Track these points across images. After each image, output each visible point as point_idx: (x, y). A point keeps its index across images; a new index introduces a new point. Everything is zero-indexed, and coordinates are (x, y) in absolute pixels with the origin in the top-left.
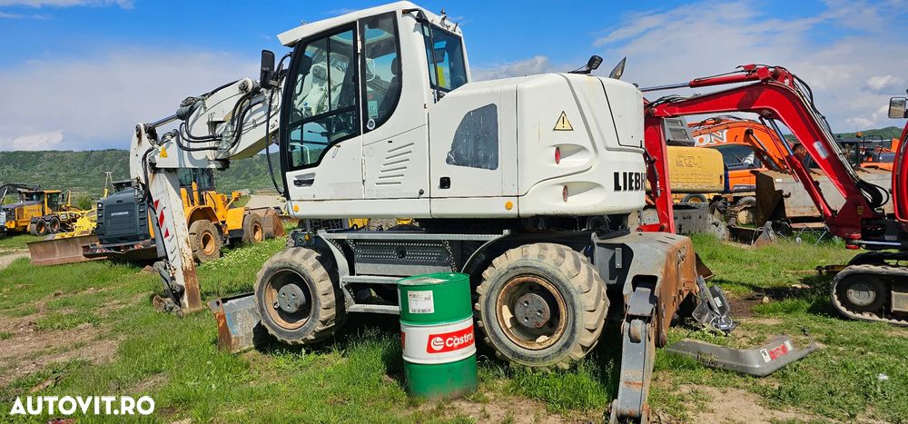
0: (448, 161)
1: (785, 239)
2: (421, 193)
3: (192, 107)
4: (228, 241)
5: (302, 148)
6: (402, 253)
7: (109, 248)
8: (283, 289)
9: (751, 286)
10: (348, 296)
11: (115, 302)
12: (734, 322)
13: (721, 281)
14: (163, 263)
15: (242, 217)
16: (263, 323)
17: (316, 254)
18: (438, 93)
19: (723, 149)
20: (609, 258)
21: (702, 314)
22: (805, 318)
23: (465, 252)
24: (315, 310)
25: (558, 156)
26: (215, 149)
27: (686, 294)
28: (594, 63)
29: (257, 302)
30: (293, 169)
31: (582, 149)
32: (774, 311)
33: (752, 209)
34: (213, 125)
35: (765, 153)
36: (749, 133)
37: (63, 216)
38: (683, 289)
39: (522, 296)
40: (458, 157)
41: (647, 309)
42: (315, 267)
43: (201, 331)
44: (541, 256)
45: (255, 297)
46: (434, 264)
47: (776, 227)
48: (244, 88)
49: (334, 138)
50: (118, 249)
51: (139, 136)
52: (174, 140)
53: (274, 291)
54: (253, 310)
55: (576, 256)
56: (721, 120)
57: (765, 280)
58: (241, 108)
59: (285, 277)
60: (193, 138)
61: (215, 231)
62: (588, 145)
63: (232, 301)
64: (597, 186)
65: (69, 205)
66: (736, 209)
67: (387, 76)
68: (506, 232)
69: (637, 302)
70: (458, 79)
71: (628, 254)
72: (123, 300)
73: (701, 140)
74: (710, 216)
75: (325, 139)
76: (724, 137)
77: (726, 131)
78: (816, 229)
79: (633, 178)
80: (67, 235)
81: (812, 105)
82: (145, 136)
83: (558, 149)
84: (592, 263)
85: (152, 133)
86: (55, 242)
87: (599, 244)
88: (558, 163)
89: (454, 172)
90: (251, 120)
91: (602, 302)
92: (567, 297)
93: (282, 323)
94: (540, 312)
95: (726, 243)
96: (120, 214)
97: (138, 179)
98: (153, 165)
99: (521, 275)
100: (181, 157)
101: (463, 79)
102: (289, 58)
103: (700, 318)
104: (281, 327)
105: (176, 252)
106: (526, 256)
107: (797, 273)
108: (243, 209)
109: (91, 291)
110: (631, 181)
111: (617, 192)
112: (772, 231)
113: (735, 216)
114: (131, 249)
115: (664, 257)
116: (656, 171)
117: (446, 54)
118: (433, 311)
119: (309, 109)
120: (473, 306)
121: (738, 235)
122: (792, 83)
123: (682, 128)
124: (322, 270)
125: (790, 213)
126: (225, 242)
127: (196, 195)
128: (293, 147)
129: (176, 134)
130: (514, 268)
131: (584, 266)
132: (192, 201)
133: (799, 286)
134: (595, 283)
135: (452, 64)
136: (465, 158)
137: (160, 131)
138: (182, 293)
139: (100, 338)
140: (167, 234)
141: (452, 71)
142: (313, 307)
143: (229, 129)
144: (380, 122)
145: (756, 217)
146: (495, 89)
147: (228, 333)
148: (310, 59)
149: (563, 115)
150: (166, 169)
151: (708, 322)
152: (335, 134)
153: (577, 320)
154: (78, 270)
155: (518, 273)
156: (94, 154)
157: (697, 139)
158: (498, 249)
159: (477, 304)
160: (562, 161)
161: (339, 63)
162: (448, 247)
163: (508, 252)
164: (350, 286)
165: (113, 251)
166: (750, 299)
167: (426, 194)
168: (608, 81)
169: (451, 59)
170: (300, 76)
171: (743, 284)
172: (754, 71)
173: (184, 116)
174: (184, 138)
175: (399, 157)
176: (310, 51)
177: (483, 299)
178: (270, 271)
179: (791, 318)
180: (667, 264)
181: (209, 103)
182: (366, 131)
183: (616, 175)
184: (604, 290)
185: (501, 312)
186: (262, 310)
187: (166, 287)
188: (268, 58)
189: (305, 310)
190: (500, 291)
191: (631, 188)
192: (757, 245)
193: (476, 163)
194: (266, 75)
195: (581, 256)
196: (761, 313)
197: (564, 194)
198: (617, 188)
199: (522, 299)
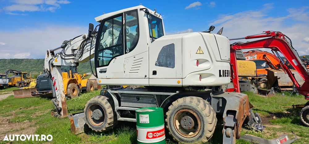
0: (156, 65)
1: (278, 94)
2: (146, 76)
3: (66, 44)
4: (81, 91)
5: (103, 59)
6: (138, 99)
7: (40, 93)
8: (94, 111)
9: (268, 112)
10: (118, 114)
11: (39, 112)
12: (264, 127)
13: (257, 110)
14: (55, 99)
15: (86, 82)
16: (87, 123)
17: (107, 98)
18: (153, 39)
19: (255, 61)
20: (217, 103)
21: (252, 123)
22: (290, 125)
23: (162, 99)
24: (106, 120)
25: (198, 63)
26: (74, 59)
27: (246, 116)
28: (212, 29)
29: (85, 115)
30: (99, 67)
31: (207, 61)
32: (278, 122)
33: (266, 83)
34: (73, 50)
35: (270, 63)
36: (264, 56)
37: (26, 81)
38: (245, 115)
39: (183, 116)
40: (159, 64)
41: (233, 124)
42: (106, 103)
43: (66, 125)
44: (191, 102)
45: (84, 113)
46: (150, 103)
47: (275, 89)
48: (84, 37)
49: (114, 55)
50: (43, 93)
51: (48, 54)
52: (60, 56)
53: (91, 111)
54: (84, 118)
55: (204, 102)
56: (255, 51)
57: (273, 109)
58: (83, 45)
59: (96, 106)
60: (66, 55)
61: (77, 87)
62: (209, 59)
63: (77, 115)
64: (212, 75)
65: (30, 77)
66: (260, 82)
67: (135, 33)
68: (177, 92)
69: (228, 121)
70: (160, 34)
71: (224, 101)
72: (42, 112)
73: (247, 58)
74: (251, 85)
75: (111, 56)
76: (256, 57)
77: (256, 55)
78: (290, 90)
79: (226, 72)
80: (27, 88)
81: (292, 46)
82: (50, 54)
83: (198, 61)
84: (211, 104)
85: (52, 53)
86: (23, 90)
87: (213, 97)
88: (198, 66)
89: (158, 69)
90: (86, 49)
91: (215, 120)
92: (201, 118)
93: (94, 123)
94: (190, 123)
95: (257, 95)
96: (44, 81)
97: (47, 69)
98: (52, 64)
99: (183, 109)
100: (62, 62)
101: (162, 34)
102: (99, 26)
103: (251, 125)
104: (93, 125)
105: (60, 95)
106: (185, 101)
107: (285, 107)
108: (87, 79)
109: (32, 108)
110: (225, 73)
111: (220, 78)
112: (274, 91)
113: (260, 85)
114: (48, 93)
115: (239, 103)
116: (233, 69)
117: (156, 25)
118: (149, 123)
119: (107, 45)
120: (165, 120)
121: (261, 92)
122: (284, 38)
123: (241, 54)
124: (109, 104)
125: (280, 85)
126: (80, 91)
127: (71, 75)
128: (99, 59)
129: (61, 53)
130: (180, 106)
131: (207, 106)
132: (69, 77)
133: (286, 112)
134: (212, 113)
135: (158, 29)
136: (162, 64)
137: (55, 52)
138: (61, 110)
139: (31, 126)
140: (56, 89)
141: (158, 32)
142: (105, 118)
143: (79, 52)
144: (131, 50)
145: (267, 85)
146: (174, 38)
147: (74, 126)
148: (106, 27)
149: (200, 48)
150: (57, 66)
151: (254, 126)
152: (115, 54)
153: (205, 127)
154: (30, 100)
155: (182, 108)
156: (40, 60)
157: (246, 58)
158: (175, 98)
159: (166, 119)
160: (199, 65)
161: (118, 29)
162: (156, 97)
163: (178, 100)
164: (119, 111)
165: (41, 94)
166: (268, 117)
167: (147, 77)
168: (217, 35)
169: (158, 27)
170: (103, 33)
171: (265, 111)
172: (269, 33)
173: (63, 47)
174: (63, 55)
175: (138, 62)
176: (106, 24)
177: (168, 117)
178: (90, 104)
179: (285, 125)
180: (240, 106)
181: (72, 43)
182: (126, 53)
183: (220, 71)
184: (215, 115)
185: (175, 123)
186: (87, 119)
187: (55, 108)
188: (91, 26)
189: (102, 119)
190: (175, 115)
191: (225, 76)
192: (268, 96)
193: (167, 65)
194: (90, 32)
195: (206, 102)
196: (273, 123)
197: (200, 78)
198: (220, 76)
199: (184, 118)
